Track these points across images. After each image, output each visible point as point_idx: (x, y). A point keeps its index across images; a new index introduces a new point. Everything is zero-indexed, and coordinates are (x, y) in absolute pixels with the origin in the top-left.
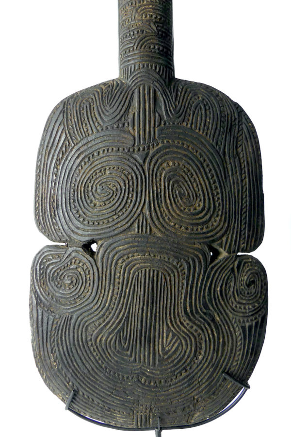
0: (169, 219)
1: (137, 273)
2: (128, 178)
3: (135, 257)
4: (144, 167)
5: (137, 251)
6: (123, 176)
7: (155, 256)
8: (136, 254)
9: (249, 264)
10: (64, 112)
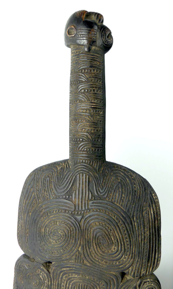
0: (95, 256)
1: (74, 285)
2: (70, 229)
3: (73, 276)
4: (80, 224)
5: (74, 273)
6: (67, 228)
7: (85, 277)
8: (73, 274)
9: (148, 283)
10: (34, 180)
